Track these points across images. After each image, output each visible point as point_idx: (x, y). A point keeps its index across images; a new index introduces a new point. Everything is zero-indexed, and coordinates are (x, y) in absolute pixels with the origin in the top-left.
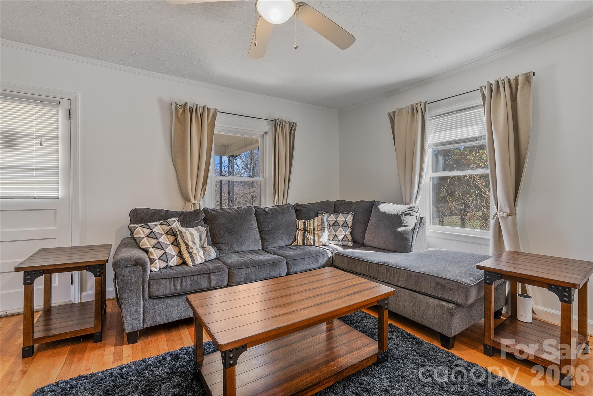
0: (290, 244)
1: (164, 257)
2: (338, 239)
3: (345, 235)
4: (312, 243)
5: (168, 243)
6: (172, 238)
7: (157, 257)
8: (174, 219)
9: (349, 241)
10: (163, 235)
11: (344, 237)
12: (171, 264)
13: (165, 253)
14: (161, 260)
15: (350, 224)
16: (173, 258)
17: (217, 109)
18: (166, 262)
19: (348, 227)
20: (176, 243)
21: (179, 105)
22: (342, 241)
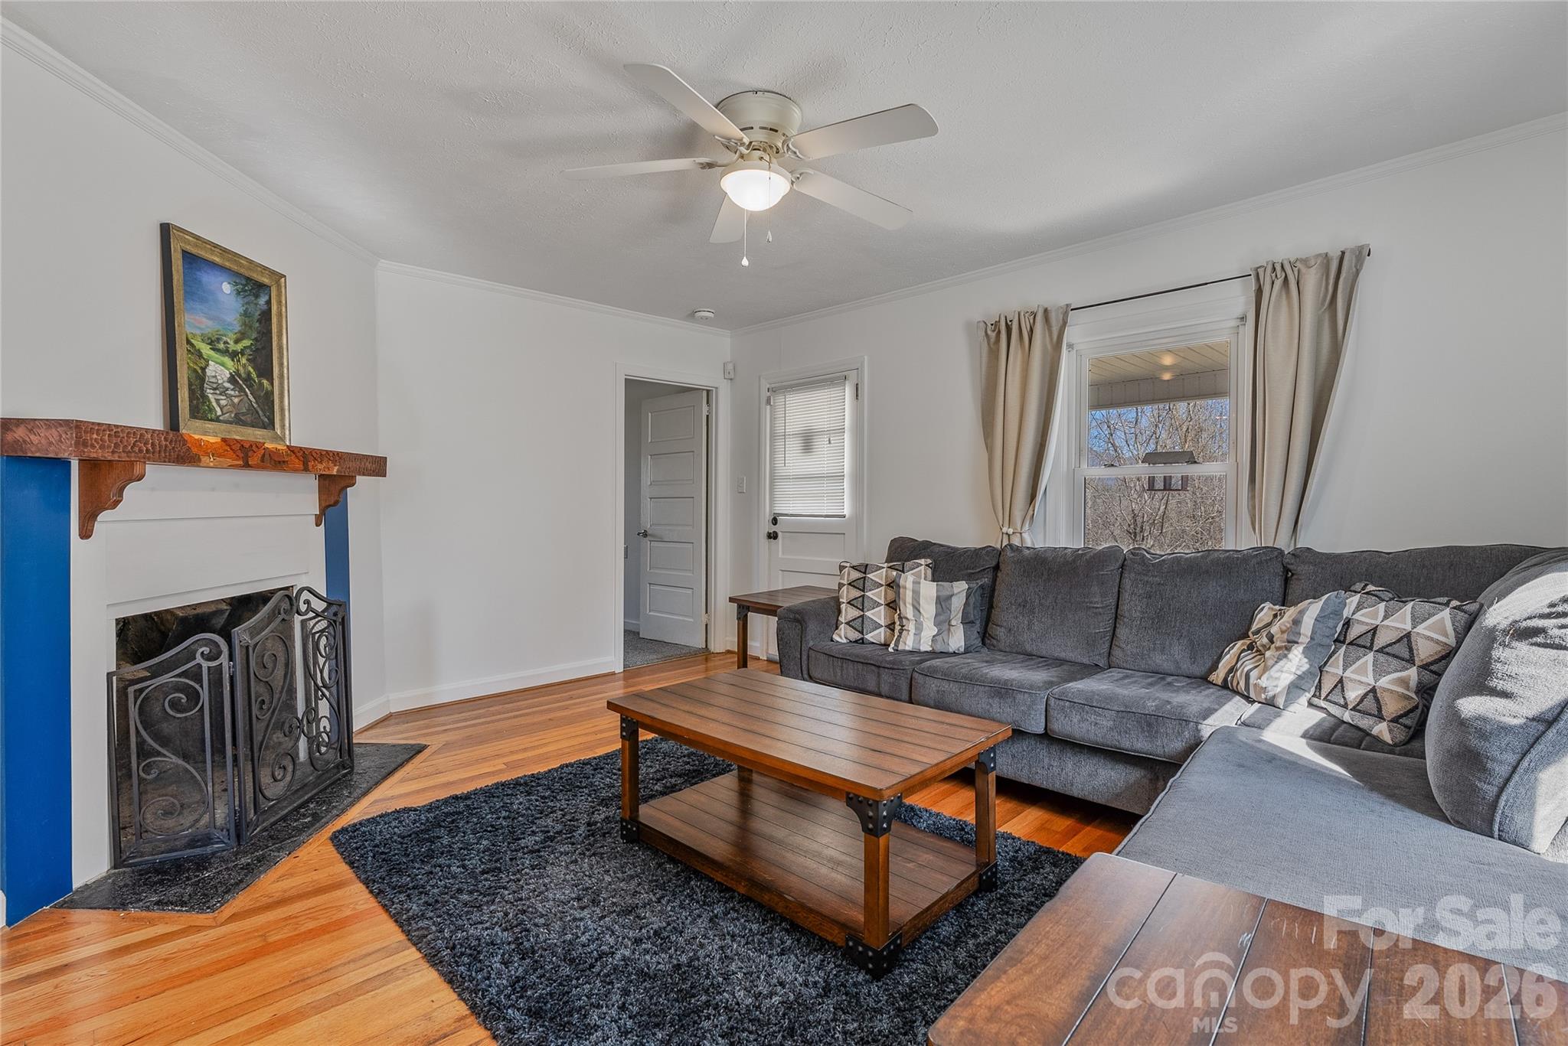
0: (1198, 674)
1: (860, 624)
2: (1344, 698)
3: (1373, 690)
4: (1242, 684)
5: (883, 603)
6: (891, 595)
7: (845, 619)
8: (922, 561)
9: (1381, 718)
10: (882, 585)
11: (1365, 695)
12: (869, 637)
13: (862, 616)
14: (850, 626)
15: (1425, 651)
16: (876, 628)
17: (1070, 305)
18: (859, 632)
19: (1411, 661)
20: (893, 605)
21: (992, 325)
22: (1354, 709)
